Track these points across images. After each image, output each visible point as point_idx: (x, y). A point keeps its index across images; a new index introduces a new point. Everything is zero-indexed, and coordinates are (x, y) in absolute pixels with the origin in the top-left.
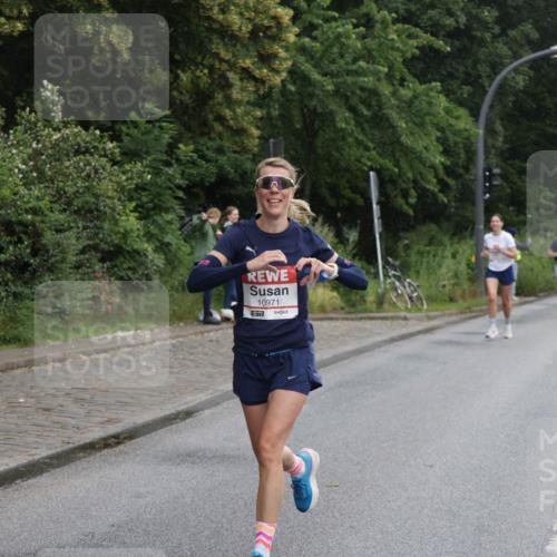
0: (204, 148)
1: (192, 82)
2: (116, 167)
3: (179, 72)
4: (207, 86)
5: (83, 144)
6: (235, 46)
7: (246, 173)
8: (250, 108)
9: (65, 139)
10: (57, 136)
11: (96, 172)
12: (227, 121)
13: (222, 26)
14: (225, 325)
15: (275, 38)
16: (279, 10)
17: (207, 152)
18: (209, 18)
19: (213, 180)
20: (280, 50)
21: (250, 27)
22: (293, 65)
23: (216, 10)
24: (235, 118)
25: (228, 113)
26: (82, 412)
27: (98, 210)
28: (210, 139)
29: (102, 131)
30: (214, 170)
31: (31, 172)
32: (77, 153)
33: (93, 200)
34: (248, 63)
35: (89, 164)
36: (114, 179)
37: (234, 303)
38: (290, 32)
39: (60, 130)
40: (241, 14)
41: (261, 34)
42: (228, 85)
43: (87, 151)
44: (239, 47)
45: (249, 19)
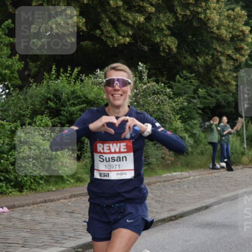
0: (210, 92)
1: (204, 62)
2: (171, 100)
3: (198, 57)
4: (211, 63)
5: (156, 90)
6: (224, 44)
7: (229, 102)
8: (231, 72)
9: (148, 88)
10: (145, 87)
11: (162, 102)
12: (220, 78)
13: (218, 35)
14: (222, 170)
15: (242, 40)
16: (244, 28)
17: (211, 93)
18: (212, 32)
19: (214, 105)
20: (245, 46)
21: (231, 36)
22: (251, 52)
23: (215, 28)
24: (224, 77)
25: (221, 75)
26: (159, 206)
27: (163, 119)
28: (213, 87)
29: (164, 84)
30: (214, 100)
31: (134, 102)
32: (154, 94)
33: (161, 114)
34: (230, 52)
35: (159, 98)
36: (170, 105)
37: (226, 160)
38: (249, 37)
39: (146, 84)
40: (226, 30)
41: (236, 39)
42: (220, 62)
43: (158, 93)
44: (225, 45)
45: (230, 32)
